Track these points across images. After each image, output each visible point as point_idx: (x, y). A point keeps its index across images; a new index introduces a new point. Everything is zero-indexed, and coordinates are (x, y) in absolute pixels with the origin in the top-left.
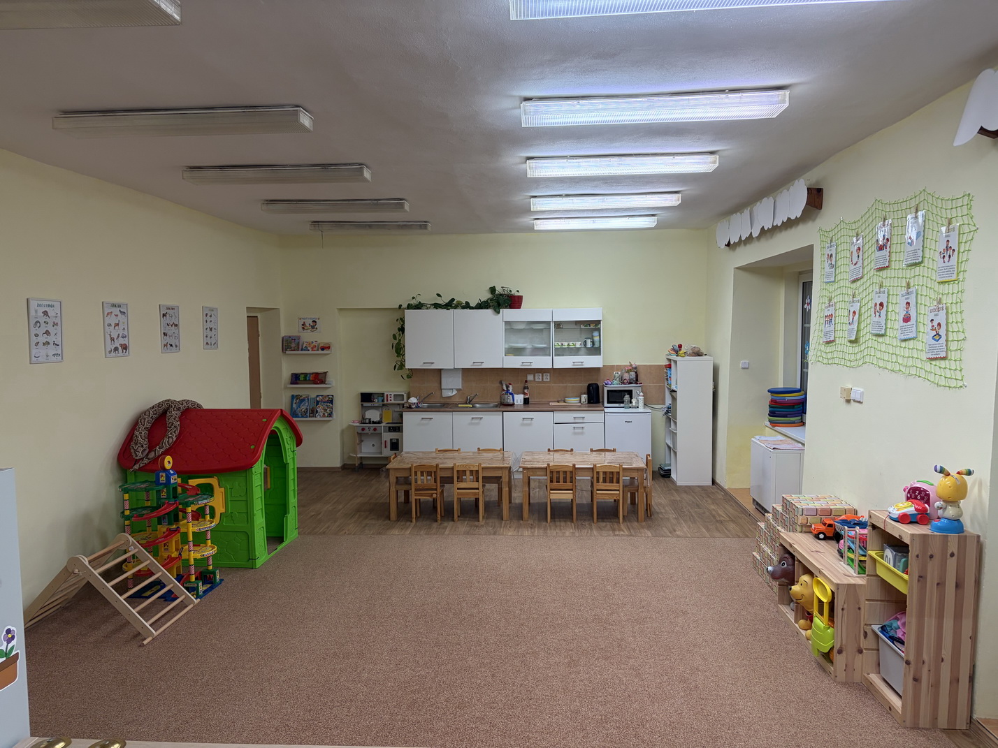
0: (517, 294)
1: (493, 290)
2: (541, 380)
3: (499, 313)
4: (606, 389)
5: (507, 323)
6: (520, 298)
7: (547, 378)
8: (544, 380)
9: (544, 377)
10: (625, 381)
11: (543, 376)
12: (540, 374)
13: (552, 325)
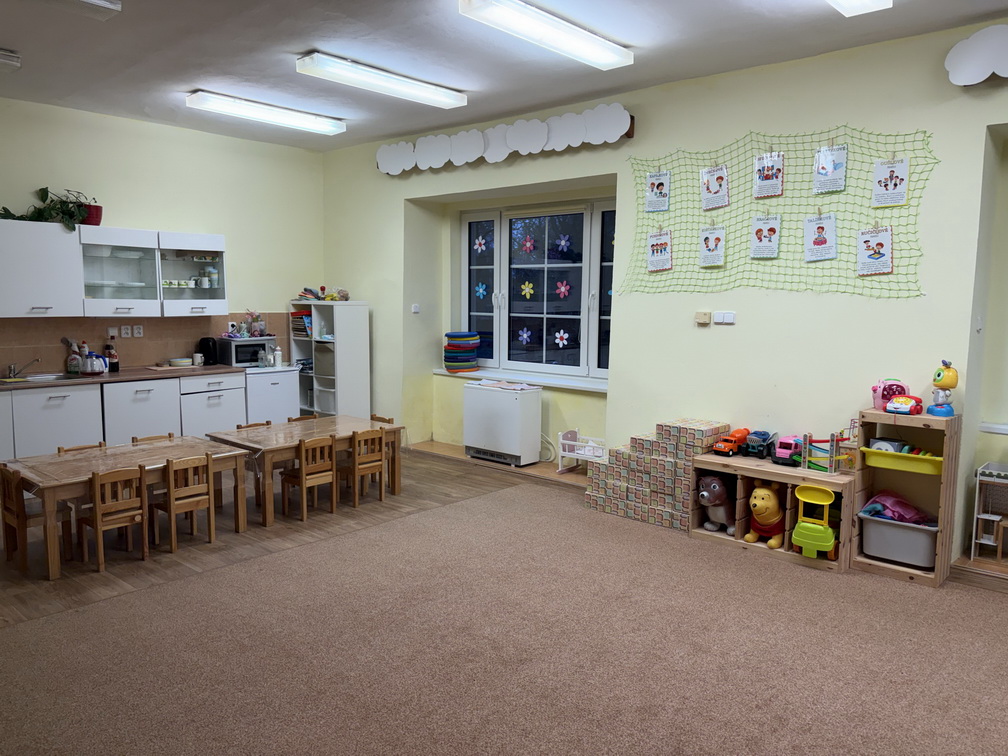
0: (93, 203)
1: (43, 194)
2: (130, 335)
3: (74, 229)
4: (233, 345)
5: (86, 248)
6: (98, 210)
7: (139, 332)
8: (136, 335)
9: (136, 331)
10: (256, 333)
11: (132, 329)
12: (129, 327)
13: (158, 255)
